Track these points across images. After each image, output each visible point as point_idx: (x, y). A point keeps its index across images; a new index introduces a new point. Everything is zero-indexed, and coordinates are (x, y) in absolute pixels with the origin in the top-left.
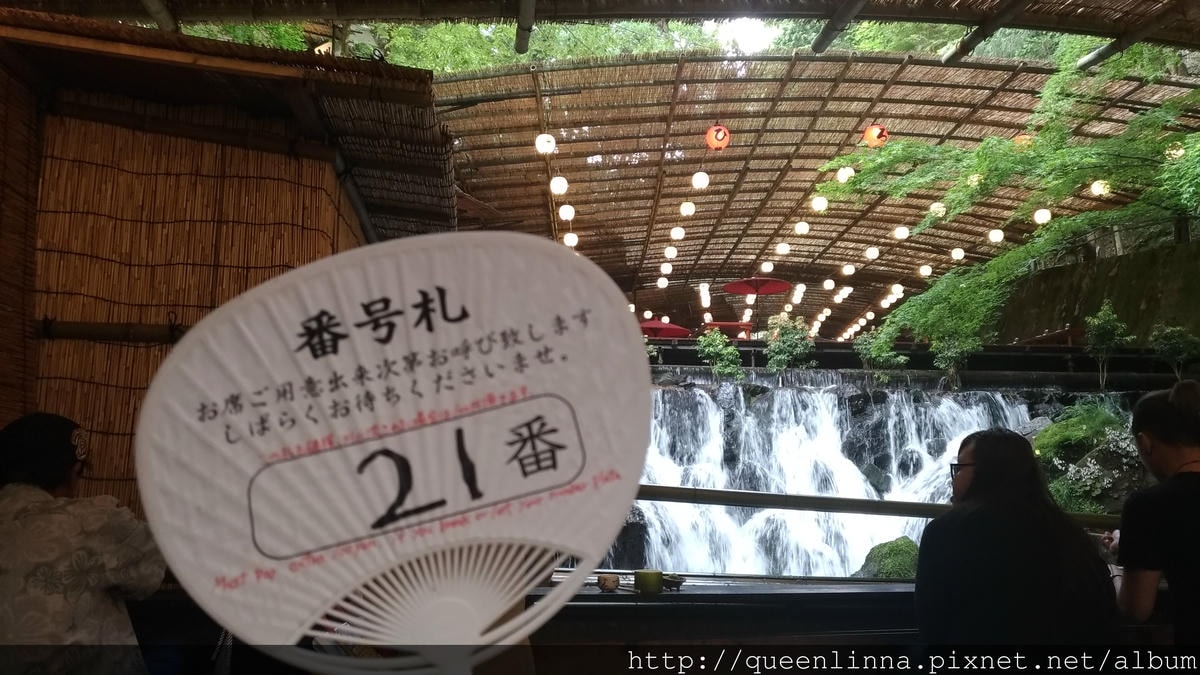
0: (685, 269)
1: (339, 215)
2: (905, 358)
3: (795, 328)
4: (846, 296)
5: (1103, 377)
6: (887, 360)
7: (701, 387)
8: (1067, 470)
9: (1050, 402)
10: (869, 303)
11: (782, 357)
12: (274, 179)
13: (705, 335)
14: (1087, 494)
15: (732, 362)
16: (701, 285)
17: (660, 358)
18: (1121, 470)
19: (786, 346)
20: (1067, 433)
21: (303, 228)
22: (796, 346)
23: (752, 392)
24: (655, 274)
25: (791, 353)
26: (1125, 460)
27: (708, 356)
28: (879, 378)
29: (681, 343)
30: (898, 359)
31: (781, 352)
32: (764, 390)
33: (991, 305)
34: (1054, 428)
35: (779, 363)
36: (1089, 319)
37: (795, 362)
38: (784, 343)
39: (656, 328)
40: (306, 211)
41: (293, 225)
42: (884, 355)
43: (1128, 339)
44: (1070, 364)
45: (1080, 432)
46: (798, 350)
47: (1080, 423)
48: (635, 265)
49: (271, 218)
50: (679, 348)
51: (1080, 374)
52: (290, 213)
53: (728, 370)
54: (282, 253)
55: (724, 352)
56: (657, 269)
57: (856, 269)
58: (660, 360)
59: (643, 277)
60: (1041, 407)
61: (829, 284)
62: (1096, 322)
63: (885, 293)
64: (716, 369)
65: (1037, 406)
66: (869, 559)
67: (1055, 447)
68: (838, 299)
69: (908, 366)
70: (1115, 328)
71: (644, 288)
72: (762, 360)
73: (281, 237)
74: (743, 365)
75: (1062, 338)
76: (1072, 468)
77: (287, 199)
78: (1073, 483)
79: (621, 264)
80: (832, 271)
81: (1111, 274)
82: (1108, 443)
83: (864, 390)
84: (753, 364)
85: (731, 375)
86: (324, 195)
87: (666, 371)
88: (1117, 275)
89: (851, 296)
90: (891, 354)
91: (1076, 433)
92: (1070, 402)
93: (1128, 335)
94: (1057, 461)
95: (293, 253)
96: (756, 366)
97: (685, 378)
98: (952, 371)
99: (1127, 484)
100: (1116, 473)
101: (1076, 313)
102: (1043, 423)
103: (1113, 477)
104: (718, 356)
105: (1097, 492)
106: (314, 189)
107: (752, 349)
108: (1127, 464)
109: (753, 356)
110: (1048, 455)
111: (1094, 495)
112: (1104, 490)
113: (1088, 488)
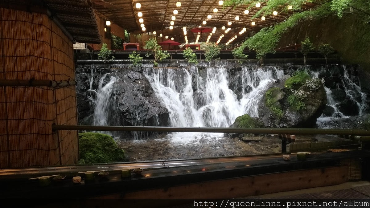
0: (178, 23)
1: (52, 32)
2: (248, 56)
3: (214, 46)
4: (229, 31)
5: (305, 60)
6: (242, 57)
7: (184, 67)
8: (294, 92)
9: (290, 69)
10: (235, 33)
11: (210, 57)
12: (23, 21)
13: (185, 50)
14: (300, 99)
15: (194, 58)
16: (184, 28)
17: (171, 57)
18: (310, 92)
19: (211, 53)
20: (295, 80)
21: (37, 41)
22: (214, 53)
23: (201, 68)
24: (168, 24)
25: (213, 55)
26: (311, 89)
27: (187, 57)
28: (239, 62)
29: (178, 52)
30: (245, 56)
31: (209, 55)
32: (204, 68)
33: (274, 41)
34: (291, 78)
35: (209, 59)
36: (302, 42)
37: (214, 58)
38: (210, 52)
39: (169, 43)
40: (37, 34)
41: (33, 39)
42: (241, 55)
43: (313, 48)
44: (296, 56)
45: (298, 80)
46: (215, 54)
47: (299, 77)
48: (162, 21)
49: (23, 37)
50: (177, 53)
51: (299, 59)
52: (31, 35)
53: (193, 61)
54: (30, 50)
55: (192, 55)
56: (169, 23)
57: (232, 23)
58: (171, 58)
59: (164, 25)
60: (287, 71)
61: (224, 28)
62: (304, 43)
63: (241, 30)
64: (189, 61)
65: (286, 70)
66: (236, 121)
67: (291, 85)
68: (226, 32)
69: (248, 58)
70: (309, 45)
71: (165, 29)
72: (204, 57)
73: (28, 44)
74: (198, 59)
75: (294, 48)
76: (296, 91)
77: (29, 29)
78: (296, 96)
79: (157, 21)
80: (224, 23)
81: (308, 26)
82: (307, 84)
83: (235, 67)
84: (201, 58)
85: (194, 63)
86: (44, 27)
87: (173, 62)
88: (310, 26)
89: (230, 31)
90: (243, 55)
91: (297, 80)
92: (295, 69)
93: (313, 47)
94: (292, 90)
95: (34, 50)
96: (202, 59)
97: (180, 64)
98: (261, 59)
99: (311, 96)
100: (308, 93)
101: (298, 38)
102: (288, 77)
103: (307, 94)
104: (190, 57)
105: (303, 99)
106: (40, 25)
107: (200, 53)
108: (311, 90)
109: (201, 56)
110: (289, 87)
111: (301, 99)
112: (304, 98)
113: (300, 98)
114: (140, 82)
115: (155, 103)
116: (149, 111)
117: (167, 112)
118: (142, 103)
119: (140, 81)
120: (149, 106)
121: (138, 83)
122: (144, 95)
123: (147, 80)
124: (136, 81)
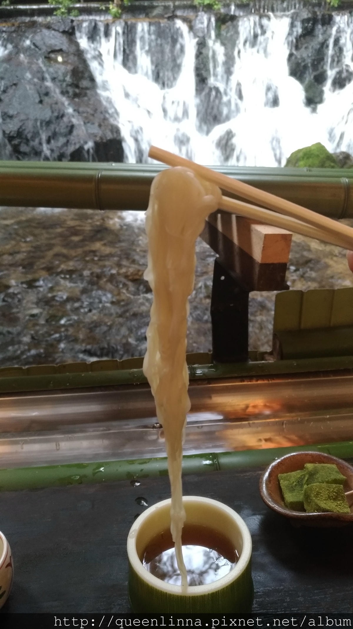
114: (60, 59)
115: (93, 115)
116: (75, 133)
117: (117, 136)
118: (59, 113)
119: (63, 57)
120: (74, 121)
121: (56, 61)
122: (67, 92)
123: (80, 53)
124: (53, 56)
